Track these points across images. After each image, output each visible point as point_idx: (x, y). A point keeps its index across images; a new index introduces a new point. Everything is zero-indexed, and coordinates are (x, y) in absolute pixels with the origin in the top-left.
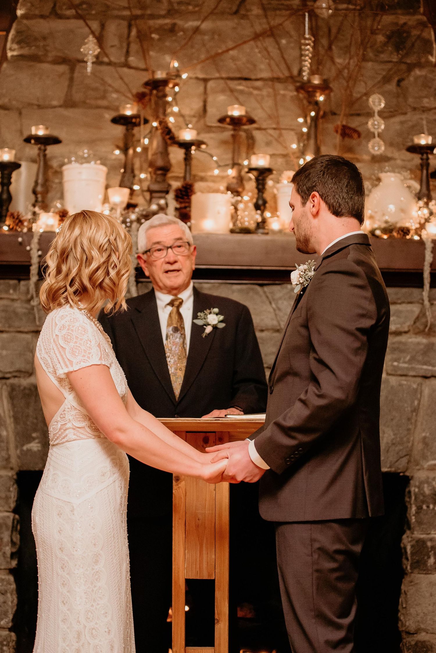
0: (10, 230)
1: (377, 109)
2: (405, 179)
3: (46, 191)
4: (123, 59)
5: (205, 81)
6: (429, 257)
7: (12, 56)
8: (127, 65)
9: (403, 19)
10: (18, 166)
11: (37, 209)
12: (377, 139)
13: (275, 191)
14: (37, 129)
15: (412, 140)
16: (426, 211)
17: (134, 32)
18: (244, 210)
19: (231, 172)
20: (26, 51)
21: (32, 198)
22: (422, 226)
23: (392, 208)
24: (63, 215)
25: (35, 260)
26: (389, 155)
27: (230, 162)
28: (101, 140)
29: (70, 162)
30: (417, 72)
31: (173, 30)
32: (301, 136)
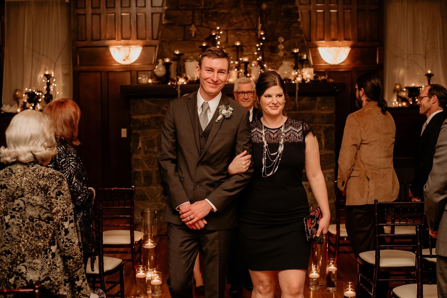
0: (171, 84)
1: (281, 42)
2: (290, 63)
3: (180, 71)
4: (200, 24)
5: (227, 31)
6: (297, 88)
7: (165, 24)
8: (202, 26)
9: (290, 6)
10: (171, 63)
11: (178, 77)
12: (281, 51)
13: (250, 68)
14: (176, 51)
15: (292, 51)
16: (296, 73)
17: (203, 15)
18: (241, 75)
19: (236, 63)
20: (169, 22)
21: (176, 73)
22: (295, 79)
23: (286, 72)
24: (186, 78)
25: (179, 93)
26: (285, 53)
27: (236, 59)
28: (196, 51)
29: (187, 61)
30: (295, 25)
31: (216, 13)
32: (257, 51)
